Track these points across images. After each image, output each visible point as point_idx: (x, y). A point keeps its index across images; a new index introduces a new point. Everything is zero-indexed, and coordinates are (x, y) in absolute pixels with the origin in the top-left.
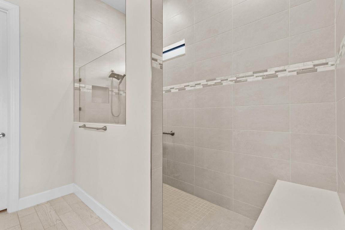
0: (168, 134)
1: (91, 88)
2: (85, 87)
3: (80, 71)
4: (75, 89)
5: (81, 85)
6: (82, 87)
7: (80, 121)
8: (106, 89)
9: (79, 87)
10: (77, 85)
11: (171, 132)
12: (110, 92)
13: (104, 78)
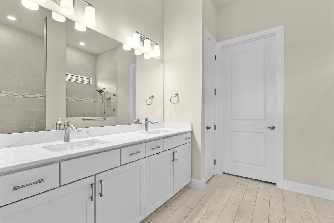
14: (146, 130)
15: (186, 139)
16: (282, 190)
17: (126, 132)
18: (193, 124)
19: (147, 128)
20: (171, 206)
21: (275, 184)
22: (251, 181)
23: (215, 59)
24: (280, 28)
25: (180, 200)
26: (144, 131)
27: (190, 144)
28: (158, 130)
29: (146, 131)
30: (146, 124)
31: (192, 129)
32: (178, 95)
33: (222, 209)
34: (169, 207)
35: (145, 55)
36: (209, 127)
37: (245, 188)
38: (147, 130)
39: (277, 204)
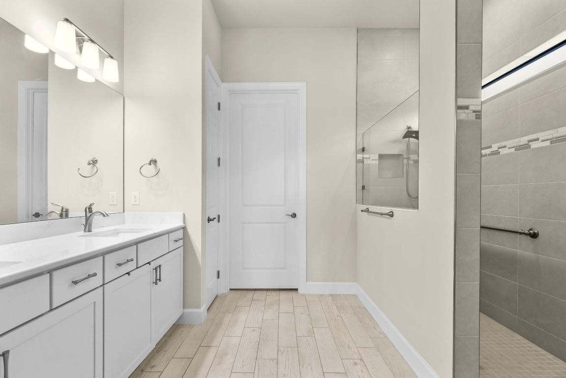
0: (521, 233)
1: (378, 158)
2: (369, 158)
3: (364, 138)
4: (358, 161)
5: (365, 156)
6: (366, 158)
7: (363, 204)
8: (398, 156)
9: (362, 159)
10: (360, 156)
11: (530, 230)
12: (405, 161)
13: (395, 141)
14: (88, 231)
15: (176, 241)
16: (304, 295)
17: (37, 239)
18: (186, 215)
19: (90, 225)
20: (153, 366)
21: (297, 290)
22: (269, 293)
23: (219, 109)
24: (301, 86)
25: (166, 351)
26: (82, 233)
27: (181, 250)
28: (116, 230)
29: (90, 233)
30: (87, 219)
31: (184, 222)
32: (156, 161)
33: (239, 342)
34: (149, 369)
35: (80, 71)
36: (211, 217)
37: (264, 304)
38: (90, 231)
39: (302, 314)
